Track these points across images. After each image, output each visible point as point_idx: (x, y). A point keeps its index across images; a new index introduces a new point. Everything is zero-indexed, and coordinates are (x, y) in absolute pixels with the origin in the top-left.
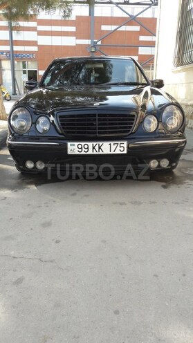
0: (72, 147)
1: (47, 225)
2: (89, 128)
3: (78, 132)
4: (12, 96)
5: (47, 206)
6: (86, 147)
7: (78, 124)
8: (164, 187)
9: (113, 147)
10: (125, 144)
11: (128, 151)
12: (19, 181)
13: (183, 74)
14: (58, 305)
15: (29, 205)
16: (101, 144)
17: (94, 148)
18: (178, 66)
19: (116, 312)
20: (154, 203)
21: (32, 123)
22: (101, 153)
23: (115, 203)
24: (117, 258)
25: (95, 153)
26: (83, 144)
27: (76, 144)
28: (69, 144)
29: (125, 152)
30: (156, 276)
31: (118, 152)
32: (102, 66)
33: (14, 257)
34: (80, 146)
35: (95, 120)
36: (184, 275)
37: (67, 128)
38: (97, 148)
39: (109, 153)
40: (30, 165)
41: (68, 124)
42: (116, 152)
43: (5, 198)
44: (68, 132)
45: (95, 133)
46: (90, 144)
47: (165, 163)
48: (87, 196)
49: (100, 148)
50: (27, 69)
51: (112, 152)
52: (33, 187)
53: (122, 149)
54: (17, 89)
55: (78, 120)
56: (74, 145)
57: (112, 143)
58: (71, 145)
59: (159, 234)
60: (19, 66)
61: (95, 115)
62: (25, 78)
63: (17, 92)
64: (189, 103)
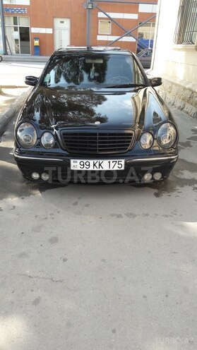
0: (75, 164)
1: (54, 240)
2: (90, 146)
3: (80, 150)
4: (3, 56)
5: (53, 218)
6: (87, 164)
7: (80, 142)
8: (157, 195)
9: (112, 165)
10: (123, 162)
11: (125, 167)
12: (24, 184)
13: (183, 53)
14: (69, 325)
15: (36, 216)
16: (101, 161)
17: (94, 165)
18: (178, 43)
19: (114, 331)
20: (147, 215)
21: (38, 139)
22: (101, 169)
23: (113, 215)
24: (114, 278)
25: (95, 169)
26: (85, 161)
27: (79, 161)
28: (72, 161)
29: (123, 168)
30: (145, 297)
31: (116, 168)
32: (101, 61)
33: (30, 277)
34: (82, 163)
35: (96, 138)
36: (167, 296)
37: (71, 145)
38: (97, 165)
39: (108, 169)
40: (35, 176)
41: (71, 142)
42: (114, 169)
43: (14, 207)
44: (71, 149)
45: (96, 150)
46: (91, 162)
47: (158, 176)
48: (87, 205)
49: (100, 165)
50: (18, 26)
51: (111, 169)
52: (38, 193)
53: (120, 166)
54: (8, 47)
55: (80, 138)
56: (76, 162)
57: (111, 161)
58: (74, 162)
59: (150, 252)
60: (9, 22)
61: (95, 134)
62: (17, 35)
63: (8, 50)
64: (187, 87)
